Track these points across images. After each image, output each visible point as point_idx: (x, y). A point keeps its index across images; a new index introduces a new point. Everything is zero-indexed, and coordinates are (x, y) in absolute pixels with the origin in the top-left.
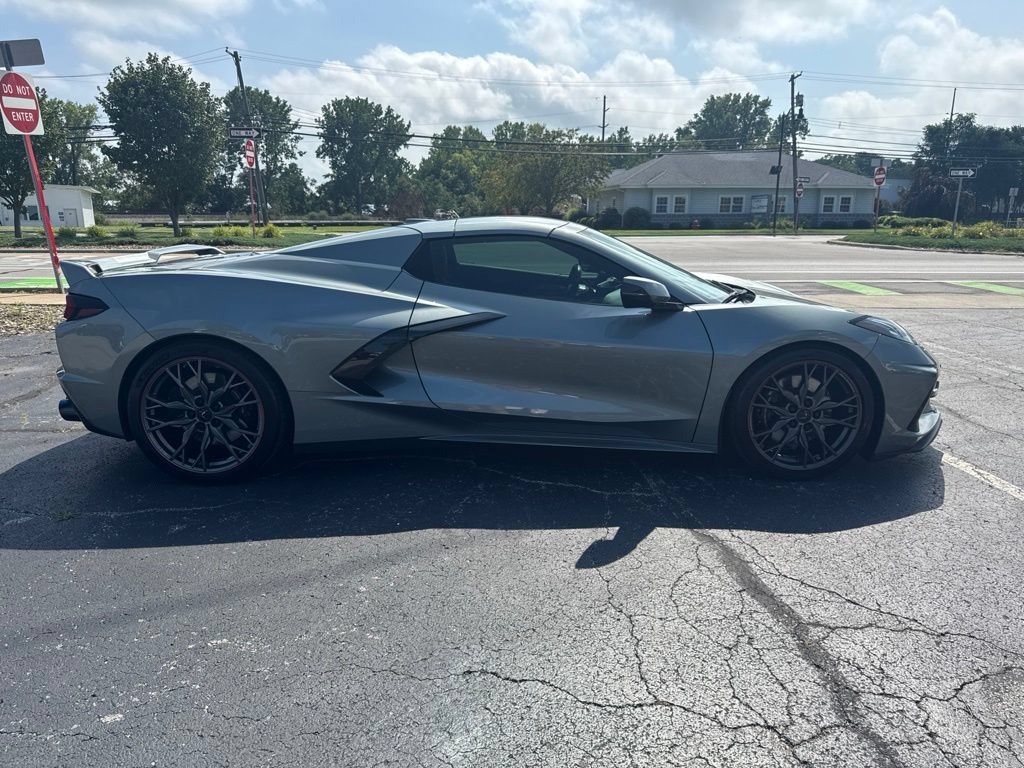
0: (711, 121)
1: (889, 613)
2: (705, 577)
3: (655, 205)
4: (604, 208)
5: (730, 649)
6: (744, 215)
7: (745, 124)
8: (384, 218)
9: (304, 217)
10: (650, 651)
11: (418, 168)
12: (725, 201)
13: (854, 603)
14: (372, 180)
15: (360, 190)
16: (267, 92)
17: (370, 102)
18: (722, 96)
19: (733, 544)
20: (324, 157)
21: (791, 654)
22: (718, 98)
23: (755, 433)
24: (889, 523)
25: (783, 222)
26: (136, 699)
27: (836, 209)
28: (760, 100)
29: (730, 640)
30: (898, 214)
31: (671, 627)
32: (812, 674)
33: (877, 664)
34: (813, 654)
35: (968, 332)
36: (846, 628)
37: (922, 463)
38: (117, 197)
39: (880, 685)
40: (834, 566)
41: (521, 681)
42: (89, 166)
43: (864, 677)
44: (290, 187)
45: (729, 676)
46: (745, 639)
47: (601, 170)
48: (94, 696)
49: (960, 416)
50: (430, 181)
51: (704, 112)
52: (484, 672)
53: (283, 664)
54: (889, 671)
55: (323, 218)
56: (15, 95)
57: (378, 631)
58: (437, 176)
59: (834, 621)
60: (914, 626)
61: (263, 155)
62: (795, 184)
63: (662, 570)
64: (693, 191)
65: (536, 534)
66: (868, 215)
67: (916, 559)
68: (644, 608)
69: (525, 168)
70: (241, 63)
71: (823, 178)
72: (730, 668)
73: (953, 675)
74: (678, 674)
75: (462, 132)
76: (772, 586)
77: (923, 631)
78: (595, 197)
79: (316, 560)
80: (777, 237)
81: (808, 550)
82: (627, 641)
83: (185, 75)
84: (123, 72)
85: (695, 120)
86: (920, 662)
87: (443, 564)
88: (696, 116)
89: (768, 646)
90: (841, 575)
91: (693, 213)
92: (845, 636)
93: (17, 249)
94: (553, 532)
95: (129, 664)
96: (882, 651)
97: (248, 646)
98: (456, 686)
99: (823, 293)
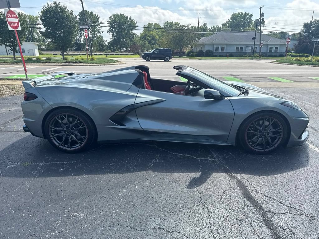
0: (233, 21)
1: (293, 208)
2: (232, 192)
3: (215, 49)
4: (199, 50)
5: (241, 221)
6: (243, 53)
7: (244, 22)
8: (128, 53)
9: (103, 52)
10: (214, 221)
11: (139, 36)
12: (237, 48)
13: (282, 203)
14: (125, 40)
15: (121, 43)
16: (92, 12)
17: (124, 15)
18: (237, 13)
19: (241, 179)
20: (110, 33)
21: (261, 223)
22: (236, 13)
23: (248, 140)
24: (292, 172)
25: (256, 55)
26: (47, 236)
27: (273, 51)
28: (250, 14)
29: (241, 217)
30: (293, 52)
31: (221, 211)
32: (268, 231)
33: (290, 228)
34: (269, 224)
35: (317, 97)
36: (279, 213)
37: (303, 148)
38: (46, 46)
39: (291, 236)
40: (275, 189)
41: (172, 232)
42: (37, 35)
43: (285, 233)
44: (99, 42)
45: (240, 232)
46: (245, 217)
47: (198, 38)
48: (34, 234)
49: (315, 130)
50: (143, 40)
51: (231, 18)
52: (159, 228)
53: (94, 223)
54: (294, 231)
55: (109, 52)
56: (12, 17)
57: (125, 211)
58: (145, 39)
59: (275, 211)
60: (302, 213)
61: (91, 32)
62: (260, 43)
63: (218, 189)
64: (227, 44)
65: (176, 174)
66: (284, 53)
67: (302, 186)
68: (212, 204)
69: (173, 37)
70: (83, 3)
71: (269, 41)
72: (241, 228)
73: (316, 233)
74: (223, 231)
75: (153, 25)
76: (254, 196)
77: (305, 215)
78: (196, 46)
79: (105, 183)
80: (254, 60)
81: (266, 182)
82: (206, 217)
83: (65, 8)
84: (46, 7)
85: (228, 21)
86: (304, 227)
87: (146, 186)
88: (228, 19)
89: (253, 220)
90: (277, 192)
91: (227, 52)
92: (279, 217)
93: (14, 64)
94: (182, 174)
95: (45, 222)
96: (291, 223)
97: (83, 216)
98: (151, 233)
99: (269, 82)
